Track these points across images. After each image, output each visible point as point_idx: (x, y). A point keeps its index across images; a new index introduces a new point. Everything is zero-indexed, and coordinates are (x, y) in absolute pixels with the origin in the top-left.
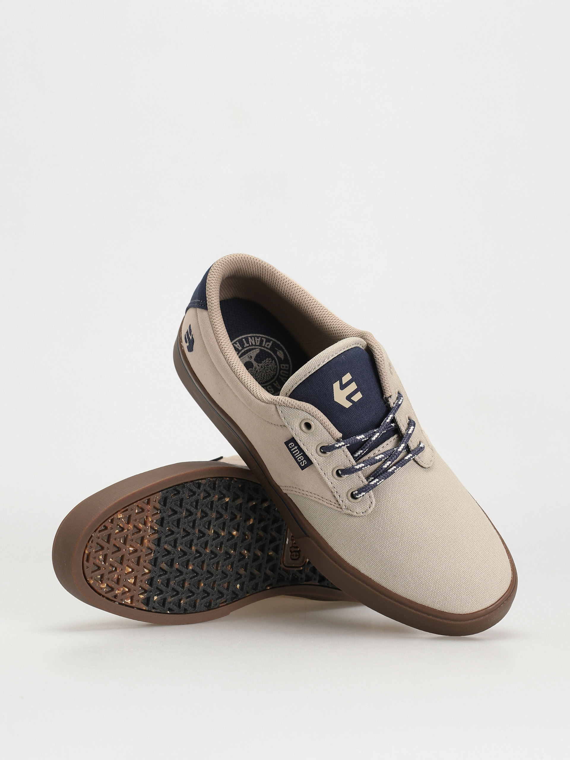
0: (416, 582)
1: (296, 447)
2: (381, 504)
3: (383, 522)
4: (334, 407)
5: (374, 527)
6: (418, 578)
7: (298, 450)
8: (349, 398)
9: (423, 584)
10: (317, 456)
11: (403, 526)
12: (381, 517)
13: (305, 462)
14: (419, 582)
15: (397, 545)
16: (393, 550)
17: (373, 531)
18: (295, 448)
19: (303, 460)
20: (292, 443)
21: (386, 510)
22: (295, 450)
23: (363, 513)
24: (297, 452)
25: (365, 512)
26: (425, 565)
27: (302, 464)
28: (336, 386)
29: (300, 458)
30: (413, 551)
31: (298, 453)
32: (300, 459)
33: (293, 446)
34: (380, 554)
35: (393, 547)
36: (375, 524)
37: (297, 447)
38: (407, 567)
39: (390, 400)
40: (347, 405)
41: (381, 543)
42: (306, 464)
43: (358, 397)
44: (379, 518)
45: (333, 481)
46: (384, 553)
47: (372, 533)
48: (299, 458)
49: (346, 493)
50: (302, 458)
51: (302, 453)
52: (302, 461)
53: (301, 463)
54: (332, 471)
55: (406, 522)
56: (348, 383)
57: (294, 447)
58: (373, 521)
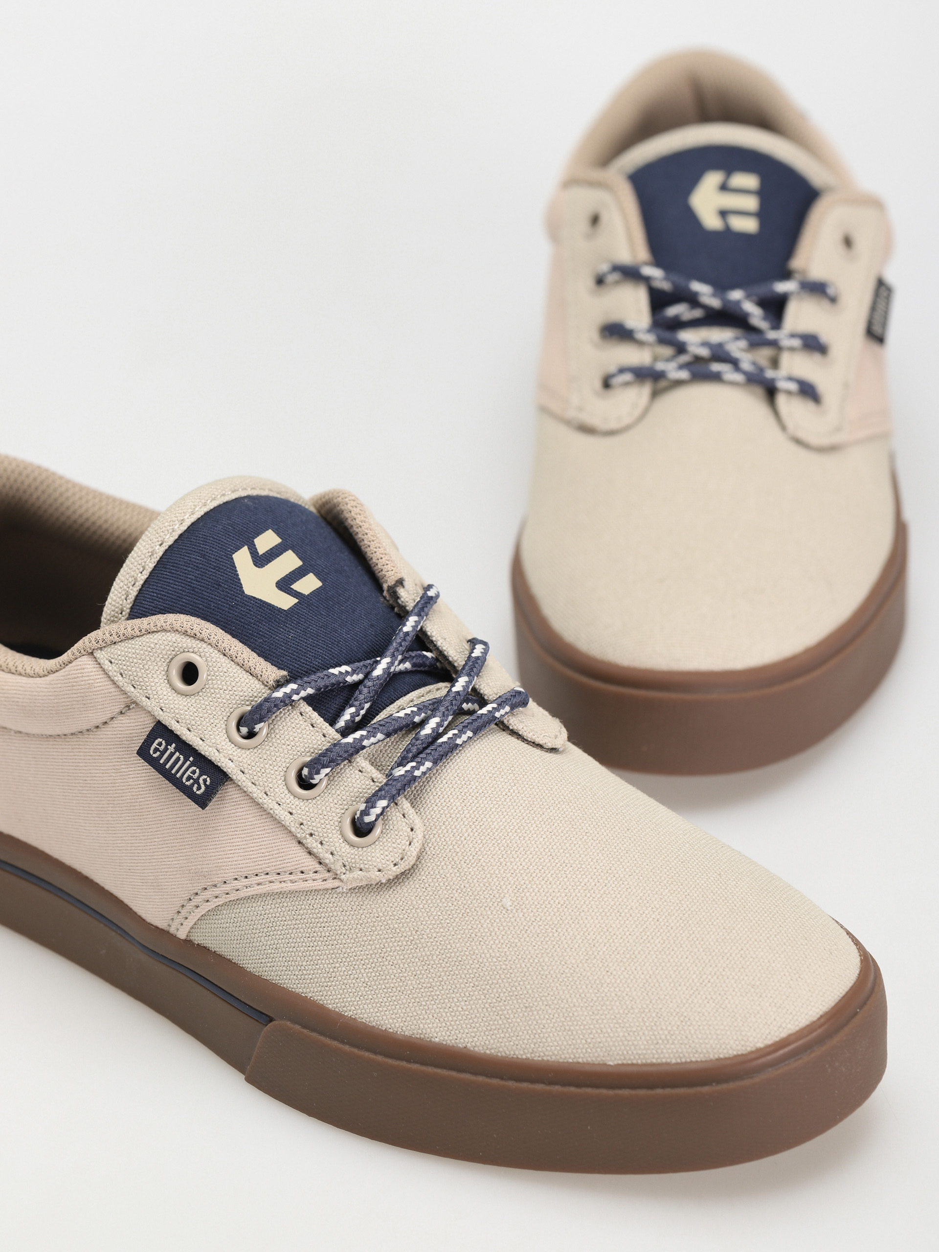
0: (591, 1002)
1: (171, 748)
2: (440, 832)
3: (458, 875)
4: (250, 610)
5: (437, 897)
6: (594, 986)
7: (177, 754)
8: (285, 585)
9: (611, 999)
10: (234, 749)
11: (515, 867)
12: (448, 863)
13: (205, 781)
14: (598, 997)
15: (513, 920)
16: (505, 937)
17: (438, 909)
18: (168, 752)
19: (199, 778)
20: (157, 742)
21: (460, 842)
22: (172, 755)
23: (395, 865)
24: (178, 759)
25: (402, 859)
26: (604, 950)
27: (199, 788)
28: (242, 558)
29: (188, 773)
30: (561, 922)
31: (180, 763)
32: (189, 778)
33: (162, 748)
34: (471, 962)
35: (501, 928)
36: (439, 888)
37: (174, 745)
38: (555, 968)
39: (401, 592)
40: (285, 602)
41: (467, 931)
42: (208, 783)
43: (309, 584)
44: (445, 867)
45: (293, 807)
46: (483, 955)
47: (435, 913)
48: (186, 776)
49: (337, 828)
50: (194, 772)
51: (191, 759)
52: (196, 781)
53: (196, 786)
54: (283, 778)
55: (520, 856)
56: (273, 554)
57: (166, 749)
58: (430, 880)
